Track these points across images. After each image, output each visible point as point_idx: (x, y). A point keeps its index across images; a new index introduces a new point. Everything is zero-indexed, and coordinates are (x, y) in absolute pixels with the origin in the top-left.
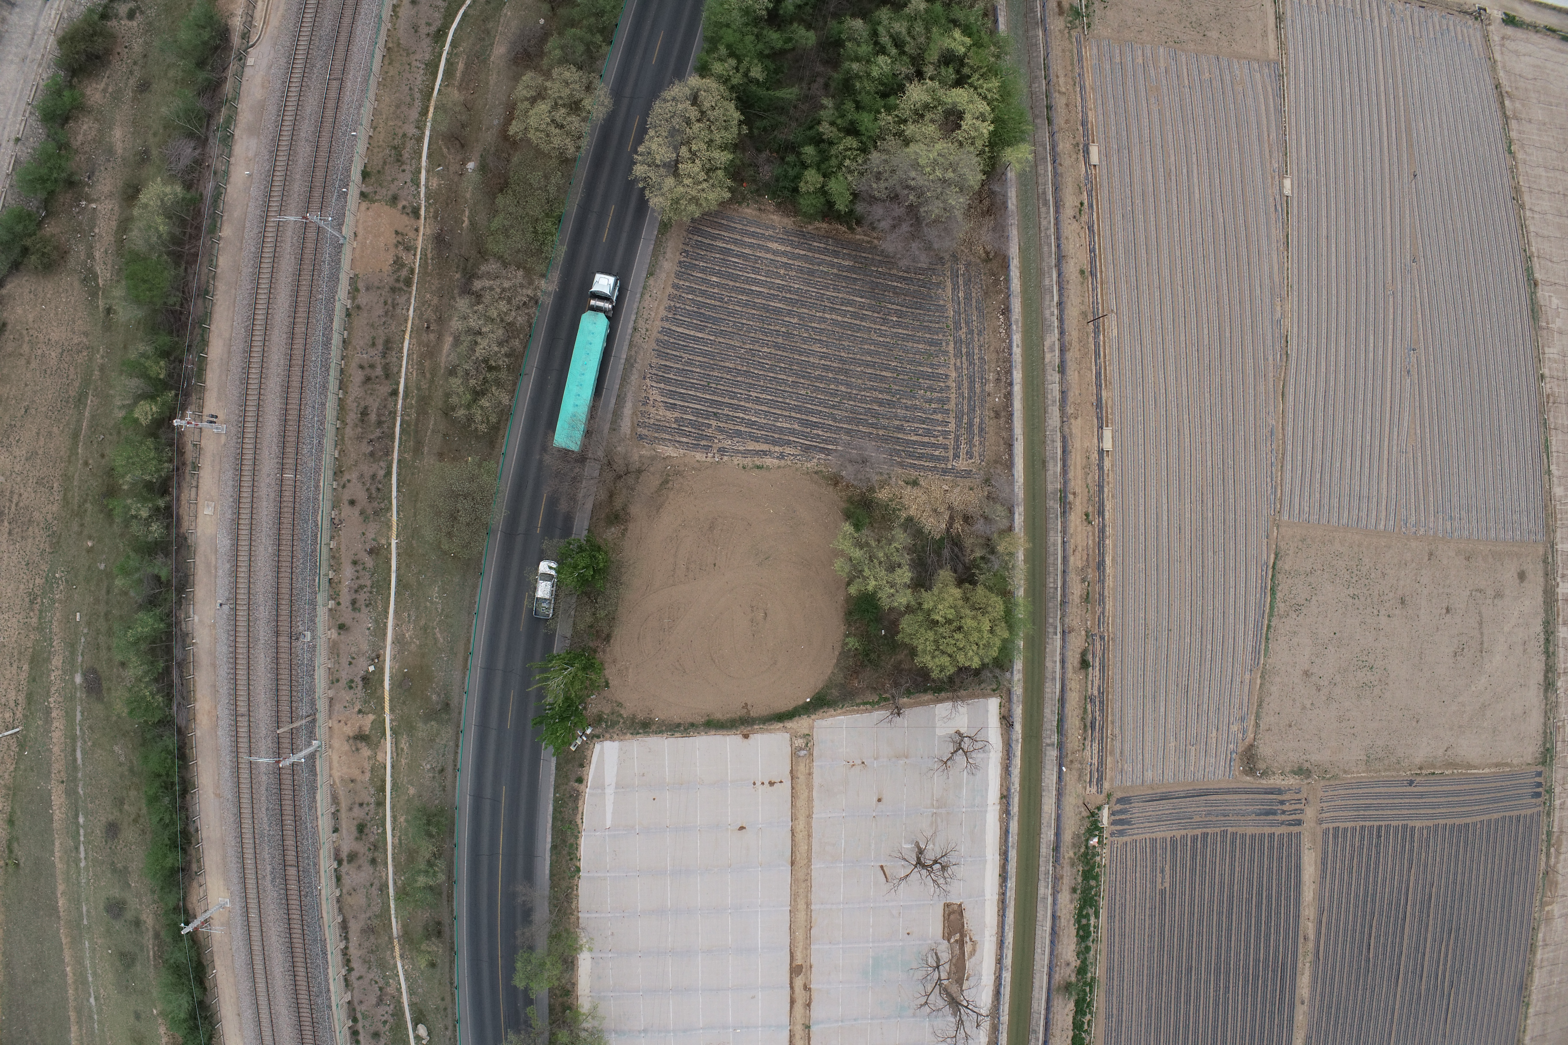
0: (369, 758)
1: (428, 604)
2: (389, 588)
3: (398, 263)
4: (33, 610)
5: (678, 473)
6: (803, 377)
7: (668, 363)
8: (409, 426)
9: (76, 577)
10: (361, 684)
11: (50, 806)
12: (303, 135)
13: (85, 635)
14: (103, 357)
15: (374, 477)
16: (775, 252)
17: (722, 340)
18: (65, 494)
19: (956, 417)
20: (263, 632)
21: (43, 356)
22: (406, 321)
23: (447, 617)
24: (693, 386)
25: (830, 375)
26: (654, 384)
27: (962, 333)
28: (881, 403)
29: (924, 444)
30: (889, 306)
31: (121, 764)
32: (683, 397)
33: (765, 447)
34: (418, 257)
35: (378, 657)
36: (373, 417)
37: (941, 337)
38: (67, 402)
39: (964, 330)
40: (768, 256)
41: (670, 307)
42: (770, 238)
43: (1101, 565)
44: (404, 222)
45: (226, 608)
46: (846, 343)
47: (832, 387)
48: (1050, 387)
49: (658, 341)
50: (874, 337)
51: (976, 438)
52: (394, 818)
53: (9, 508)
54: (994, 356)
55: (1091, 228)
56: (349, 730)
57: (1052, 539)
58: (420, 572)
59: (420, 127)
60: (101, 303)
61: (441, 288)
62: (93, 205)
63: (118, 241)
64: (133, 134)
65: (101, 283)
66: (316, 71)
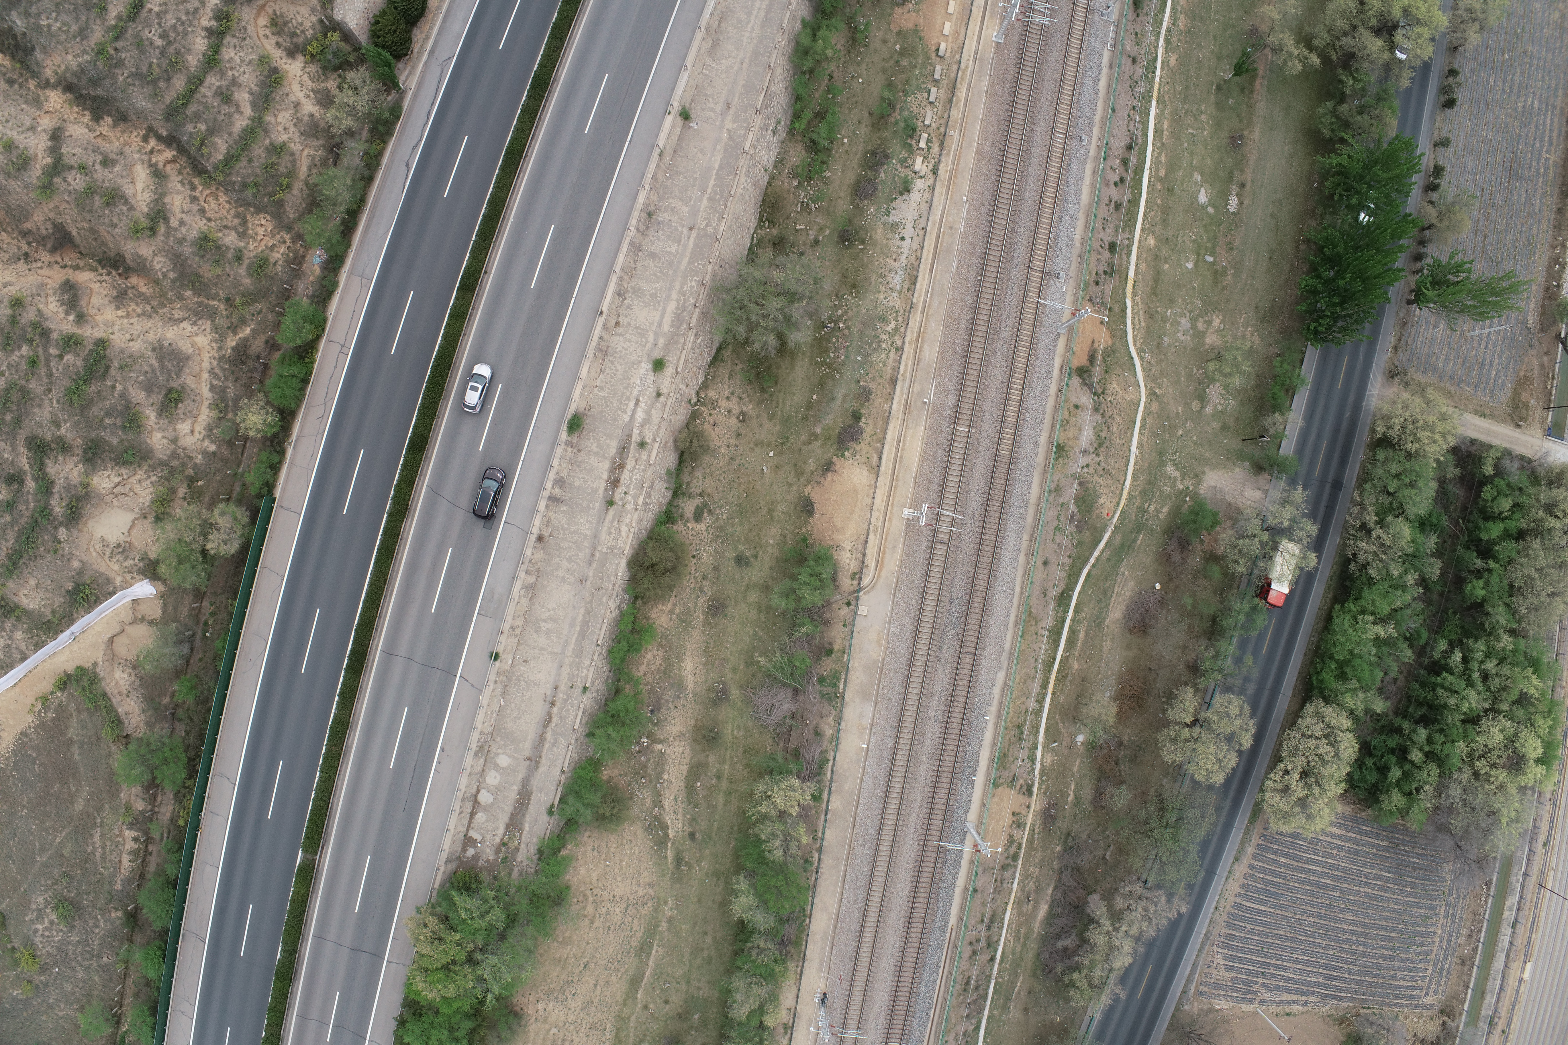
3: (1010, 842)
5: (1225, 1022)
6: (1334, 941)
7: (1233, 933)
8: (1001, 987)
12: (931, 713)
14: (671, 909)
15: (966, 1033)
16: (1333, 836)
18: (617, 1033)
19: (1434, 965)
22: (1010, 893)
25: (1354, 938)
26: (1219, 951)
27: (1452, 898)
28: (1385, 959)
29: (1406, 988)
30: (1408, 879)
32: (1240, 960)
33: (1294, 997)
34: (1027, 833)
36: (973, 984)
37: (1437, 902)
38: (628, 953)
39: (1454, 896)
41: (1244, 885)
44: (1020, 801)
46: (1370, 912)
47: (1353, 947)
48: (1504, 940)
49: (1230, 914)
51: (1443, 979)
59: (1040, 701)
60: (670, 854)
61: (1043, 860)
62: (659, 747)
63: (690, 789)
64: (705, 664)
65: (671, 834)
66: (946, 641)
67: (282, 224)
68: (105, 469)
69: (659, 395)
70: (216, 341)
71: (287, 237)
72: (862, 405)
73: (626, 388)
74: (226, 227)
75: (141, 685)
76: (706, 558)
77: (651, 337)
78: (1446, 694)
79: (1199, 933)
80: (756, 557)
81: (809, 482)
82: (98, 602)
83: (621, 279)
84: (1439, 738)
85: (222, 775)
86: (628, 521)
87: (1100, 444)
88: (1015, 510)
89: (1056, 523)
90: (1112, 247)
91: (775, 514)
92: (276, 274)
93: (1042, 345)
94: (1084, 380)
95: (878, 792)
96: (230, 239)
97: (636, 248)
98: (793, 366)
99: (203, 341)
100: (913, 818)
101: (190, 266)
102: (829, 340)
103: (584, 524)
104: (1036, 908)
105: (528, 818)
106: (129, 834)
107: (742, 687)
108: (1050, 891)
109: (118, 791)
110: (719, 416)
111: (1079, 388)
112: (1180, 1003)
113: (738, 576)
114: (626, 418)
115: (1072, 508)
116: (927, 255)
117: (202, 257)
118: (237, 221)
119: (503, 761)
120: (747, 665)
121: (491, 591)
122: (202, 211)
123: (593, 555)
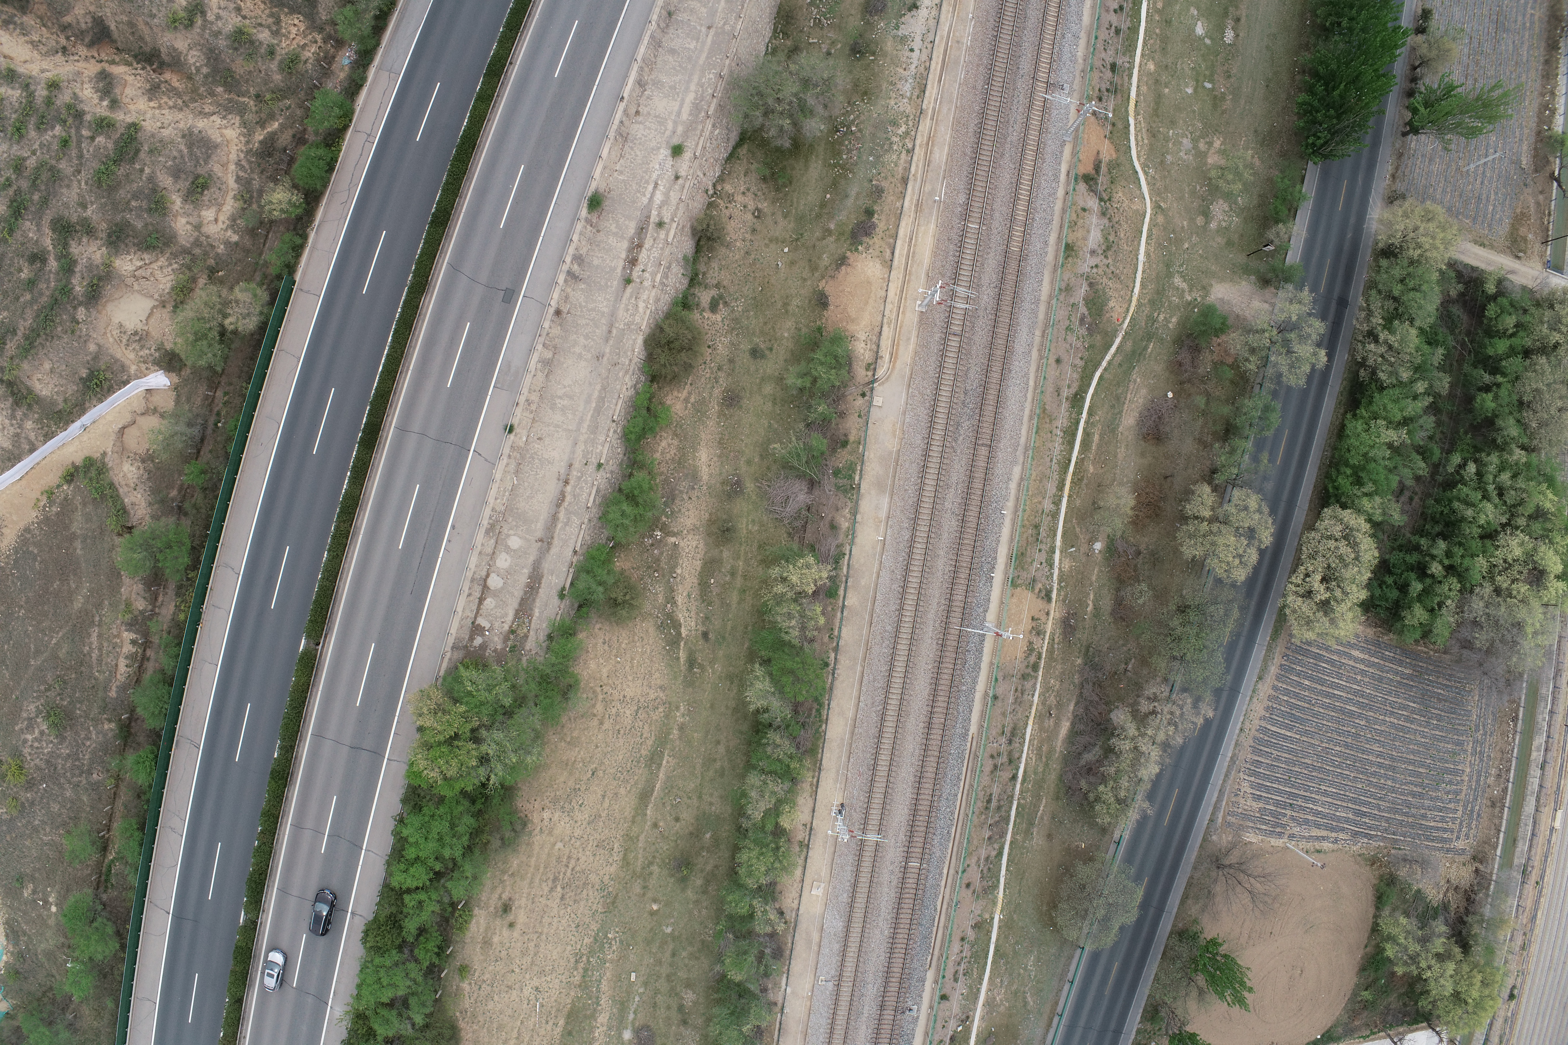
1: (1022, 971)
2: (986, 958)
3: (1031, 649)
4: (576, 969)
5: (1255, 856)
6: (1362, 773)
7: (1260, 759)
8: (1023, 809)
9: (633, 938)
10: (948, 1042)
12: (948, 505)
13: (640, 995)
14: (683, 715)
15: (989, 858)
16: (1356, 660)
17: (1305, 739)
18: (625, 855)
19: (1464, 806)
20: (868, 1007)
21: (617, 715)
22: (1031, 706)
23: (1038, 982)
24: (1277, 780)
25: (1382, 772)
26: (1247, 778)
27: (1479, 735)
28: (1414, 795)
29: (1437, 829)
30: (1433, 711)
32: (1268, 789)
33: (1324, 833)
35: (968, 1017)
36: (994, 804)
37: (1464, 738)
38: (637, 761)
39: (1481, 732)
40: (1351, 663)
41: (1269, 708)
43: (1534, 919)
44: (1040, 606)
45: (830, 985)
46: (1397, 744)
47: (1382, 781)
48: (1533, 781)
49: (1255, 739)
50: (1418, 738)
51: (1474, 823)
53: (565, 874)
54: (1497, 754)
58: (1017, 943)
59: (1057, 503)
60: (683, 655)
61: (1063, 673)
62: (673, 540)
63: (703, 585)
64: (720, 457)
65: (684, 632)
66: (962, 432)
67: (314, 25)
68: (128, 253)
69: (677, 178)
70: (244, 135)
71: (319, 38)
72: (875, 202)
73: (646, 172)
74: (260, 25)
75: (149, 479)
76: (722, 349)
77: (670, 126)
78: (1462, 507)
79: (1224, 756)
80: (771, 349)
81: (823, 277)
82: (111, 391)
83: (641, 69)
84: (1458, 551)
85: (227, 566)
86: (645, 297)
87: (1108, 247)
88: (1026, 305)
89: (1067, 323)
90: (1113, 67)
91: (790, 308)
92: (307, 71)
93: (1048, 150)
94: (1090, 186)
95: (895, 586)
96: (264, 36)
97: (656, 44)
98: (807, 167)
99: (232, 134)
100: (931, 615)
101: (223, 61)
102: (841, 144)
103: (602, 302)
104: (1057, 725)
105: (538, 603)
106: (128, 636)
107: (756, 480)
108: (1071, 707)
109: (120, 585)
110: (735, 209)
111: (1086, 194)
112: (1207, 833)
113: (752, 368)
114: (645, 200)
115: (1083, 309)
116: (936, 65)
117: (236, 49)
118: (270, 20)
119: (515, 542)
120: (762, 457)
121: (507, 364)
122: (238, 9)
123: (610, 332)
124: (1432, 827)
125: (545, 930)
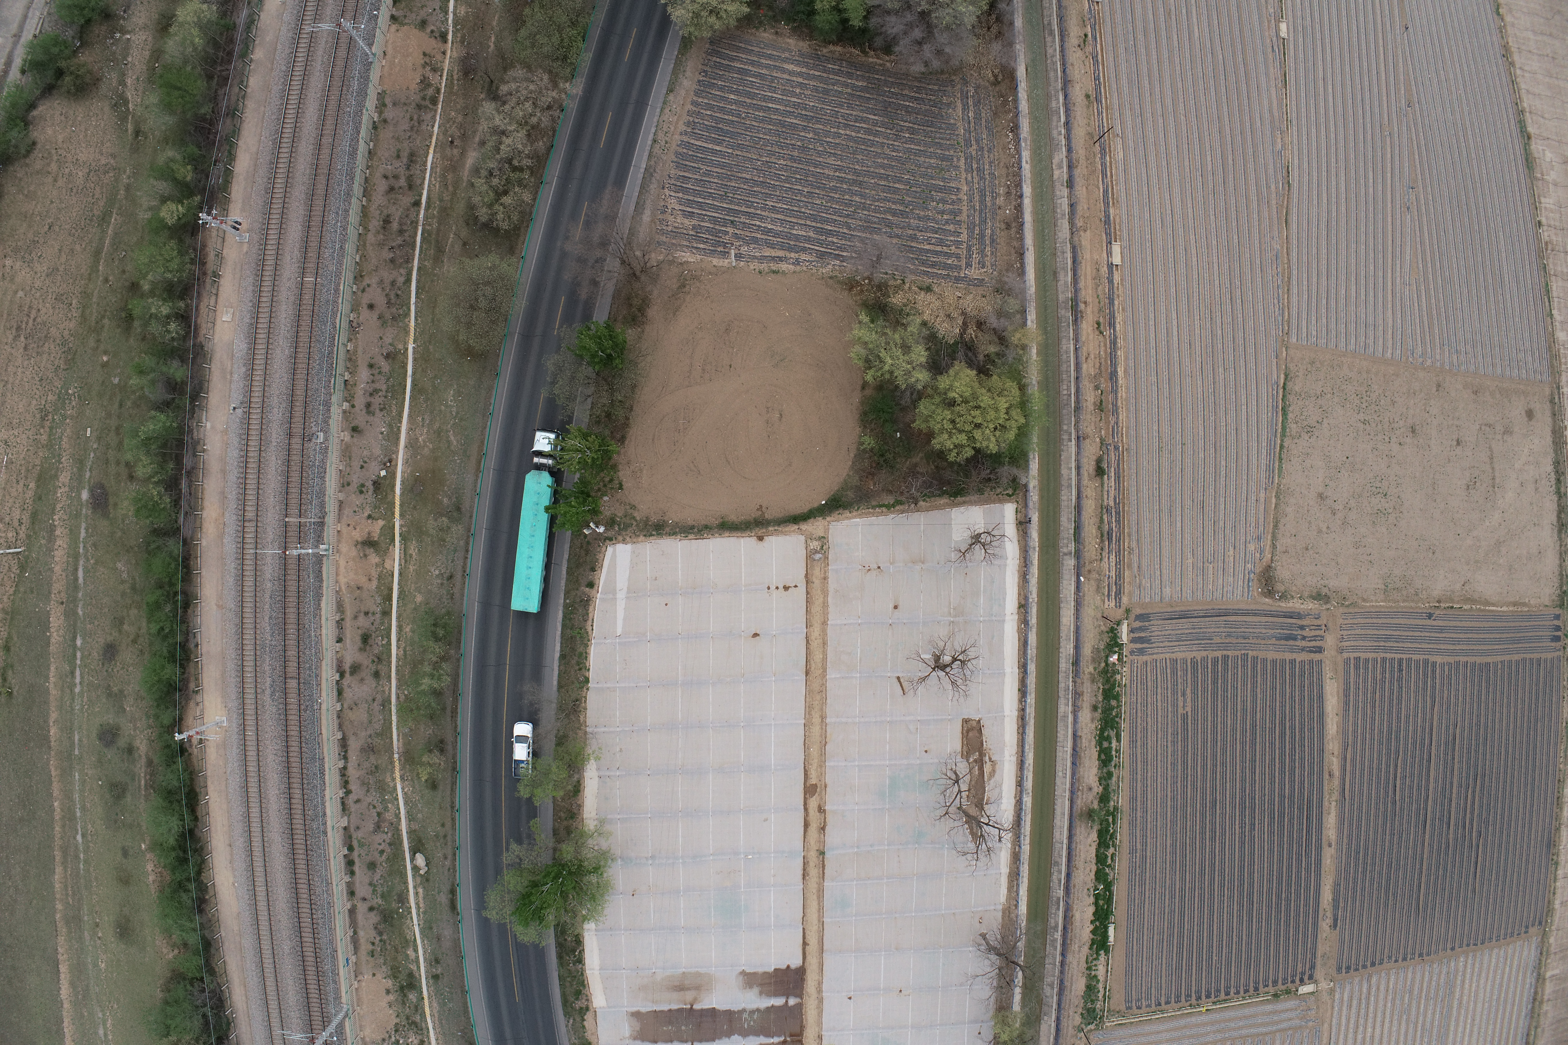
0: (377, 565)
1: (443, 407)
2: (404, 393)
3: (425, 83)
4: (43, 427)
5: (695, 278)
6: (818, 188)
7: (686, 174)
8: (430, 235)
9: (89, 393)
10: (371, 488)
11: (48, 629)
13: (95, 450)
14: (129, 177)
15: (393, 283)
16: (791, 73)
17: (739, 153)
18: (83, 311)
19: (968, 228)
20: (276, 434)
21: (70, 174)
22: (431, 136)
23: (461, 420)
25: (845, 186)
26: (672, 194)
28: (894, 214)
29: (936, 253)
30: (902, 123)
31: (123, 582)
32: (700, 206)
33: (781, 253)
34: (444, 78)
35: (390, 461)
36: (395, 226)
37: (952, 153)
38: (91, 220)
39: (975, 147)
40: (786, 76)
41: (689, 122)
42: (786, 60)
43: (1113, 375)
44: (432, 44)
45: (239, 411)
46: (860, 157)
47: (847, 197)
48: (1059, 201)
49: (677, 154)
50: (888, 152)
51: (988, 249)
52: (400, 628)
53: (27, 323)
54: (1004, 171)
55: (1095, 58)
56: (358, 535)
57: (1064, 348)
58: (436, 377)
60: (130, 127)
63: (150, 69)
65: (132, 108)
124: (928, 251)
125: (11, 380)
